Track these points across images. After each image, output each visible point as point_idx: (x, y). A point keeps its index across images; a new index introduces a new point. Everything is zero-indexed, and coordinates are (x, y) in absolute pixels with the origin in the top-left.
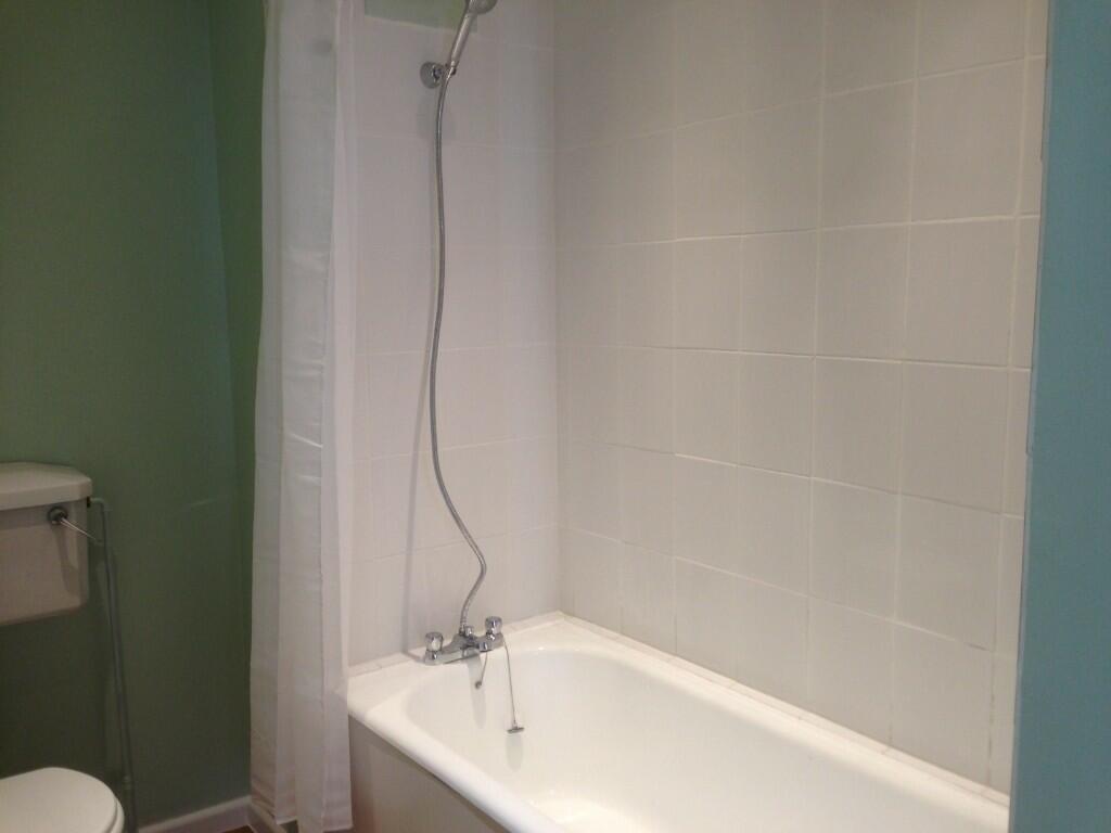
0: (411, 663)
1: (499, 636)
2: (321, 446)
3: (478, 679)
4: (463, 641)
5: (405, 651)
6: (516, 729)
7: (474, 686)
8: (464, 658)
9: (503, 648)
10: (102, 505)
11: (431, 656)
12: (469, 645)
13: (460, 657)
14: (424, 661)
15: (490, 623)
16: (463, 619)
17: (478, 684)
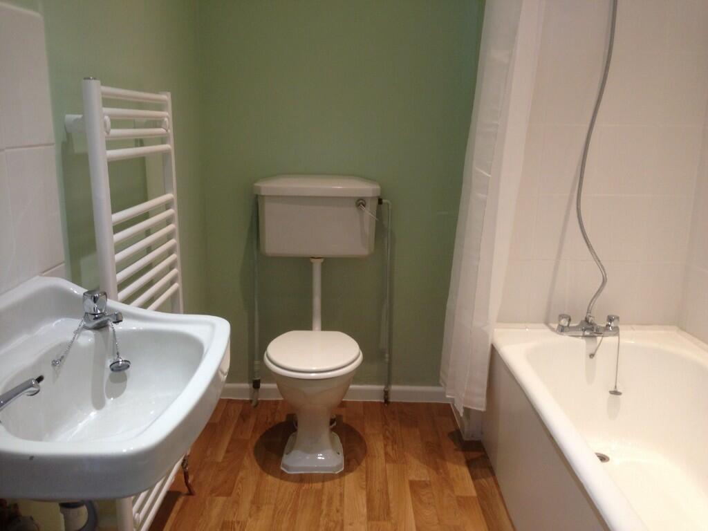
0: (548, 331)
1: (616, 330)
2: (490, 176)
3: (592, 352)
4: (585, 325)
5: (547, 323)
6: (615, 393)
7: (589, 357)
8: (584, 336)
9: (617, 337)
10: (388, 204)
11: (562, 330)
12: (590, 329)
13: (581, 335)
14: (556, 332)
15: (610, 319)
16: (589, 311)
17: (592, 356)
